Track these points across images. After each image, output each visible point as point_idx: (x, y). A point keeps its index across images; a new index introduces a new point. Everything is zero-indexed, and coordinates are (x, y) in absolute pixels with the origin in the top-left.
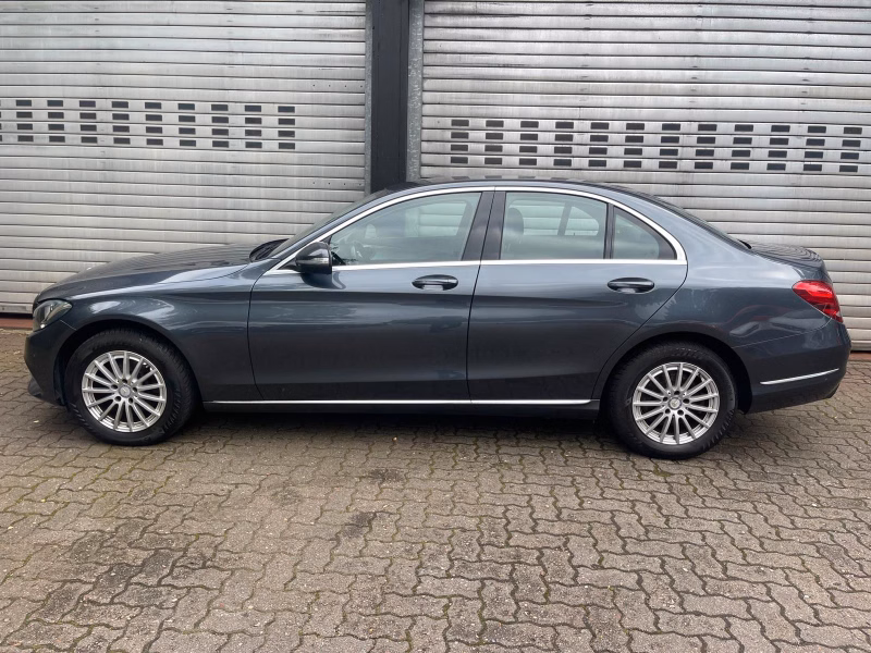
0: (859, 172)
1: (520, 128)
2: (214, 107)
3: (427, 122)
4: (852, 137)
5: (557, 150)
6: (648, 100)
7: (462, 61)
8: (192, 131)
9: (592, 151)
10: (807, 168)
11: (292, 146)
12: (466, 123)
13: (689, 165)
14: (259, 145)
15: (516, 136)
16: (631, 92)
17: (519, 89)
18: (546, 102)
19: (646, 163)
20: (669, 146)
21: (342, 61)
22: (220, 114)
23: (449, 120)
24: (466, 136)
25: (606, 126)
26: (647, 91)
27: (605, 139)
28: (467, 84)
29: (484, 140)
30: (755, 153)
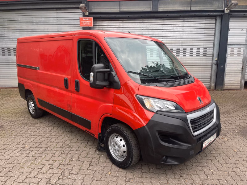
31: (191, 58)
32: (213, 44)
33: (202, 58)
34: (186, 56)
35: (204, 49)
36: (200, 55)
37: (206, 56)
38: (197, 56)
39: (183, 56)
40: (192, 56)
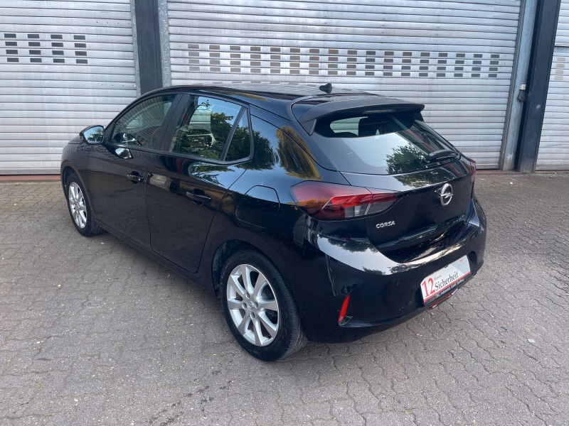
0: (411, 76)
1: (229, 50)
2: (30, 36)
3: (172, 45)
4: (407, 58)
5: (252, 64)
6: (301, 35)
7: (192, 8)
8: (15, 52)
9: (272, 64)
10: (385, 74)
11: (85, 62)
12: (197, 47)
13: (325, 72)
14: (62, 61)
15: (227, 55)
16: (292, 30)
17: (227, 27)
18: (243, 35)
19: (302, 72)
20: (314, 62)
21: (115, 7)
22: (34, 40)
23: (186, 46)
24: (198, 55)
25: (279, 50)
26: (300, 30)
27: (279, 57)
28: (196, 23)
29: (209, 57)
30: (358, 66)
31: (459, 81)
32: (513, 43)
33: (485, 82)
34: (444, 75)
35: (492, 56)
36: (482, 75)
37: (495, 76)
38: (473, 75)
39: (438, 75)
40: (461, 75)
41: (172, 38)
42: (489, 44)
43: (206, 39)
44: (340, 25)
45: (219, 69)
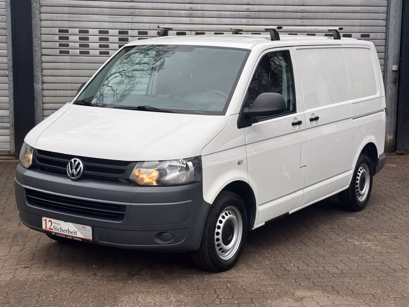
3: (44, 30)
12: (67, 31)
15: (96, 38)
16: (158, 14)
17: (96, 13)
18: (112, 20)
23: (57, 30)
24: (67, 38)
25: (146, 33)
26: (167, 14)
28: (66, 10)
29: (78, 41)
32: (384, 23)
35: (362, 36)
41: (44, 23)
42: (358, 24)
43: (76, 24)
44: (205, 9)
45: (88, 53)
